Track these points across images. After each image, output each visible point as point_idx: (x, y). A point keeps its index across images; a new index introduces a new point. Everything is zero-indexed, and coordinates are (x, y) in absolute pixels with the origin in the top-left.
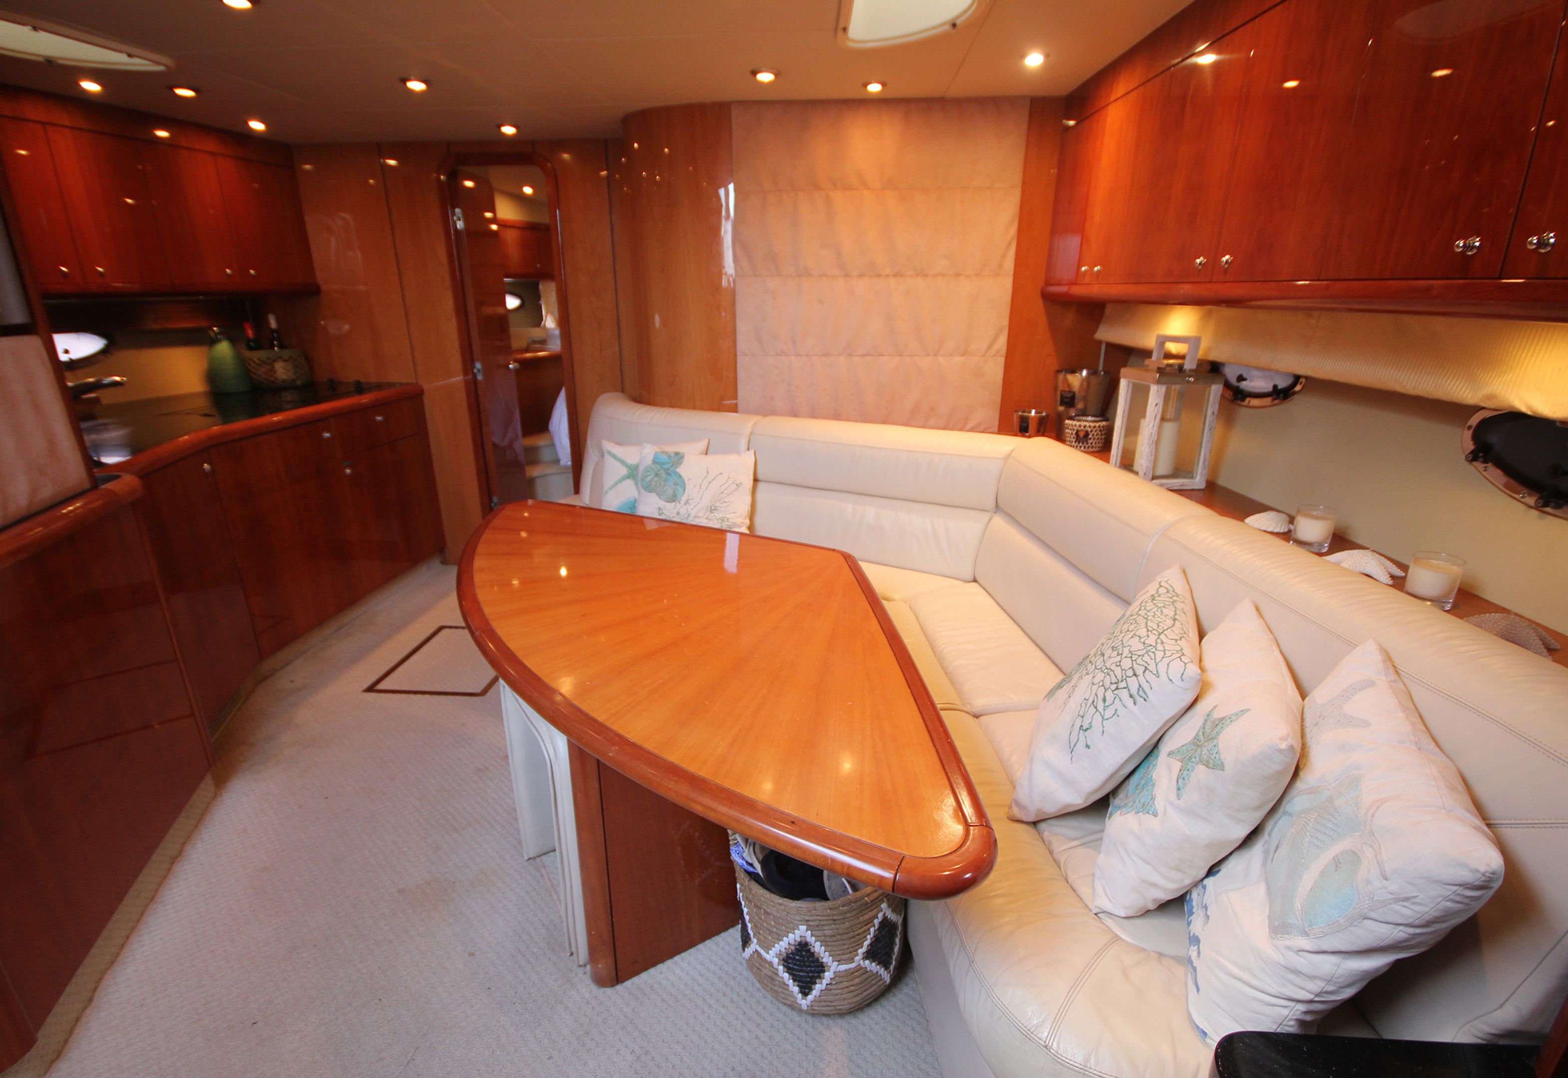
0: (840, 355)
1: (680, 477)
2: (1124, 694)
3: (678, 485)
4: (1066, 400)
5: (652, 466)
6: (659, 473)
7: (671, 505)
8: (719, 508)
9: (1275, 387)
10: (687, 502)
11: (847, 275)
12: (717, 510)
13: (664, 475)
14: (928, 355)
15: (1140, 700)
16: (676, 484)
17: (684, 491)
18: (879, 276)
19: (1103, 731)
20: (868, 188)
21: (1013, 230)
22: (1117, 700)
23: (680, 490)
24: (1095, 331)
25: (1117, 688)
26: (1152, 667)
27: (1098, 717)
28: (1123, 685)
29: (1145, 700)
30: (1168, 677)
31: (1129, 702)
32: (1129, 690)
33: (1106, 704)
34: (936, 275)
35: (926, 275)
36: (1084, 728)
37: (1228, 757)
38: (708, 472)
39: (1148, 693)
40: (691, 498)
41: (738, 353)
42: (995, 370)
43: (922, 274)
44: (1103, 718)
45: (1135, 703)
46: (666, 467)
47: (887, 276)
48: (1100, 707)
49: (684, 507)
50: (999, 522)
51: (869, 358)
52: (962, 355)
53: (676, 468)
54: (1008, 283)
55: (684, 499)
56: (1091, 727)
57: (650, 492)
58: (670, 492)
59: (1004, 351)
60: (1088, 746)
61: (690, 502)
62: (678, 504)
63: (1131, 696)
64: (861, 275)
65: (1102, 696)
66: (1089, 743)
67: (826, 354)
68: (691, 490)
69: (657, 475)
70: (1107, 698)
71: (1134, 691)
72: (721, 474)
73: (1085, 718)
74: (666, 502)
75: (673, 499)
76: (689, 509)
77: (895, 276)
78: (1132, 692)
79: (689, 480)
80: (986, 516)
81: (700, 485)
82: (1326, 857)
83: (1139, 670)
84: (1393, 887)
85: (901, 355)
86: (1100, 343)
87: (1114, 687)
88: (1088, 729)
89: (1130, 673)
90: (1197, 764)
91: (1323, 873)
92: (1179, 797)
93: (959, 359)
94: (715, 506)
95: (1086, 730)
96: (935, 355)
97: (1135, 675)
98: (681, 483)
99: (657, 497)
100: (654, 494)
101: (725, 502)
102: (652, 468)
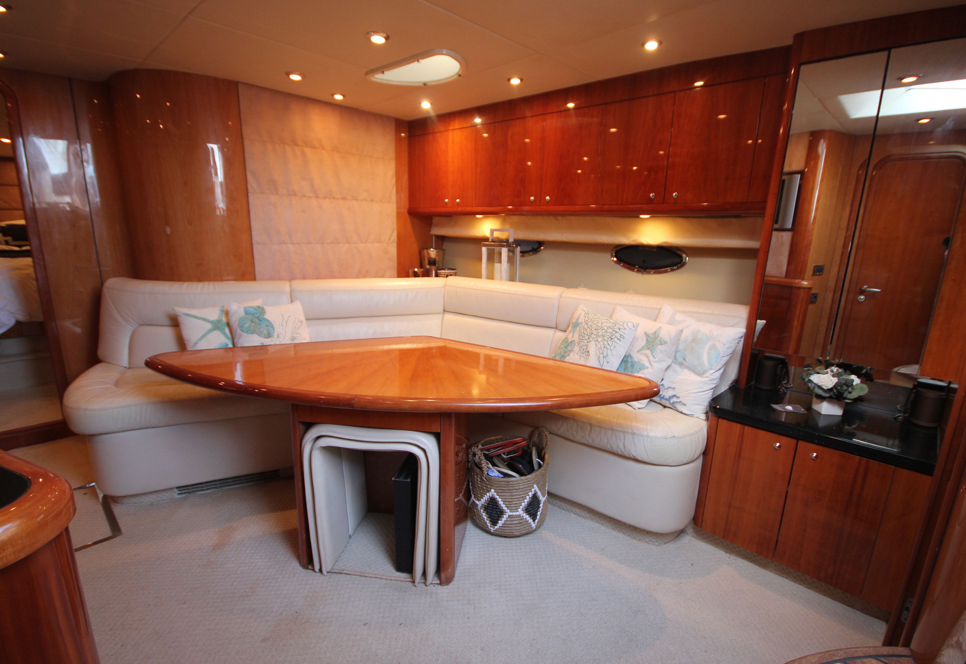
0: (317, 243)
1: (268, 321)
2: (616, 339)
3: (268, 326)
4: (431, 262)
5: (246, 316)
6: (253, 320)
7: (270, 340)
8: (295, 338)
9: (533, 248)
10: (278, 337)
11: (317, 197)
12: (295, 339)
13: (257, 321)
14: (362, 243)
15: (621, 339)
16: (267, 326)
17: (274, 329)
18: (334, 198)
19: (612, 355)
20: (324, 149)
21: (394, 181)
22: (614, 343)
23: (271, 329)
24: (430, 231)
25: (612, 339)
26: (621, 327)
27: (609, 351)
28: (614, 337)
29: (624, 338)
30: (629, 328)
31: (618, 341)
32: (617, 338)
33: (610, 345)
34: (362, 200)
35: (357, 200)
36: (605, 357)
37: (667, 339)
38: (283, 316)
39: (624, 335)
40: (279, 333)
41: (254, 243)
42: (393, 250)
43: (355, 199)
44: (611, 350)
45: (620, 341)
46: (256, 316)
47: (338, 199)
48: (608, 347)
49: (277, 340)
50: (448, 316)
51: (332, 244)
52: (378, 243)
53: (263, 315)
54: (394, 206)
55: (275, 335)
56: (608, 355)
57: (253, 333)
58: (266, 332)
59: (396, 240)
60: (608, 362)
61: (280, 336)
62: (273, 339)
63: (618, 339)
64: (325, 198)
65: (607, 344)
66: (608, 361)
67: (309, 243)
68: (278, 329)
69: (252, 322)
70: (609, 343)
71: (619, 337)
72: (290, 316)
73: (604, 353)
74: (265, 338)
75: (269, 336)
76: (281, 341)
77: (342, 199)
78: (618, 338)
79: (274, 322)
80: (440, 316)
81: (282, 324)
82: (706, 350)
83: (617, 330)
84: (727, 346)
85: (349, 243)
86: (432, 235)
87: (610, 339)
88: (606, 356)
89: (614, 332)
90: (657, 346)
91: (708, 353)
92: (655, 358)
93: (377, 245)
94: (293, 337)
95: (606, 357)
96: (365, 243)
97: (616, 332)
98: (269, 325)
99: (258, 336)
100: (255, 335)
101: (298, 333)
102: (246, 318)
